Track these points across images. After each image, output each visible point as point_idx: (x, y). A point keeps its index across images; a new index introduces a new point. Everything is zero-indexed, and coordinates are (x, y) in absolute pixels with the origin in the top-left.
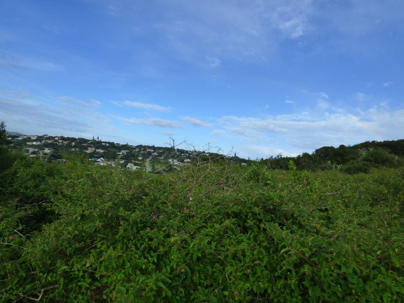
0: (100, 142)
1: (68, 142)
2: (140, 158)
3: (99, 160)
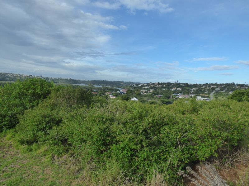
0: (179, 84)
1: (161, 85)
3: (178, 95)
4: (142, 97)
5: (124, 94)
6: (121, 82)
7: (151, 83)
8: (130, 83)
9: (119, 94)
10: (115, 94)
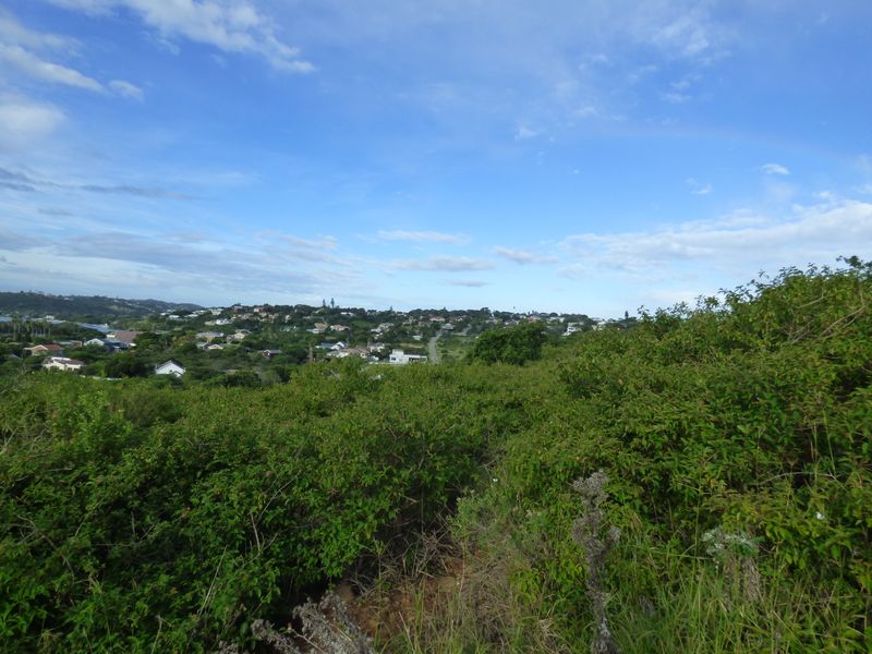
0: (338, 310)
1: (277, 315)
2: (417, 338)
3: (335, 347)
4: (201, 361)
5: (123, 349)
6: (110, 301)
7: (239, 305)
8: (151, 304)
9: (102, 349)
10: (78, 353)
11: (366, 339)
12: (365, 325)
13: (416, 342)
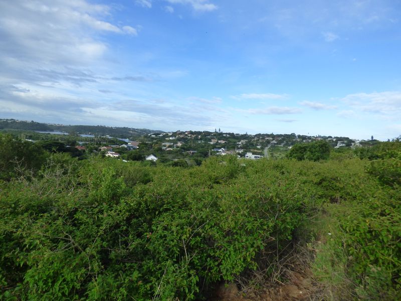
0: (222, 134)
1: (195, 135)
2: (259, 147)
3: (221, 150)
4: (164, 155)
5: (134, 149)
6: (129, 129)
7: (179, 131)
8: (144, 130)
9: (126, 149)
10: (117, 150)
11: (235, 147)
12: (234, 140)
13: (258, 149)
